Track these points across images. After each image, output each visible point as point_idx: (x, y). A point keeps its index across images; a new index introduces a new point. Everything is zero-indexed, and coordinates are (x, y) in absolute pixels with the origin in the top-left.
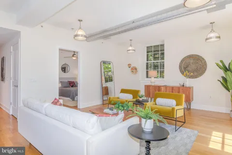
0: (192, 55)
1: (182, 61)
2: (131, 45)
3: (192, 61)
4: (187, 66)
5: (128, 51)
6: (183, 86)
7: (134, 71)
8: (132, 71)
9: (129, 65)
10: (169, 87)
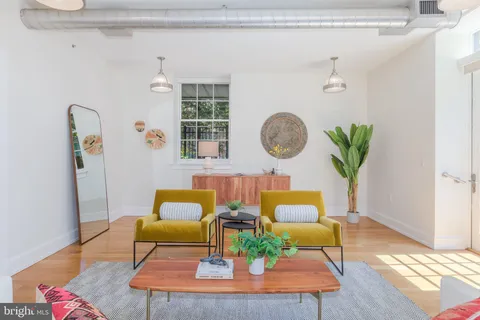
0: (284, 113)
1: (265, 124)
2: (161, 72)
3: (283, 125)
4: (276, 135)
5: (152, 86)
6: (273, 173)
7: (154, 140)
8: (150, 142)
9: (137, 124)
10: (251, 177)
